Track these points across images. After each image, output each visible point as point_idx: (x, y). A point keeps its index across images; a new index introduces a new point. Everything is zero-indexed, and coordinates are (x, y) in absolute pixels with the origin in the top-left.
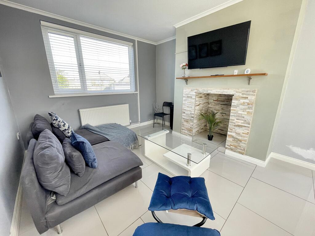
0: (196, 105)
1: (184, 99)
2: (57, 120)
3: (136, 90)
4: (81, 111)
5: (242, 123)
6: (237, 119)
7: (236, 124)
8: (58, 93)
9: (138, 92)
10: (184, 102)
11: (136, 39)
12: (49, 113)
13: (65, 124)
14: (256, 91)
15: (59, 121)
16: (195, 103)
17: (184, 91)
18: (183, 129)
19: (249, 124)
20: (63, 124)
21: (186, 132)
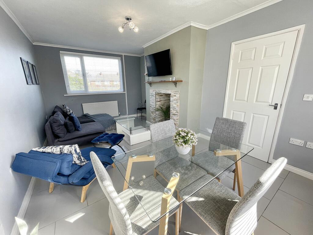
0: (156, 101)
1: (150, 97)
2: (65, 108)
3: (124, 91)
4: (83, 104)
5: (175, 112)
6: (173, 110)
7: (173, 113)
8: (70, 93)
9: (126, 92)
10: (150, 99)
11: (123, 54)
12: (63, 105)
13: (70, 111)
14: (179, 92)
15: (67, 109)
16: (156, 100)
17: (150, 91)
18: (151, 119)
19: (178, 113)
20: (69, 110)
21: (152, 120)
